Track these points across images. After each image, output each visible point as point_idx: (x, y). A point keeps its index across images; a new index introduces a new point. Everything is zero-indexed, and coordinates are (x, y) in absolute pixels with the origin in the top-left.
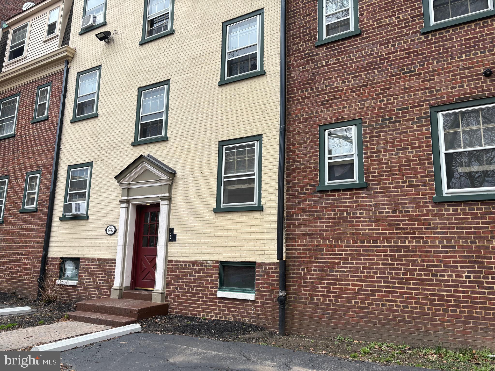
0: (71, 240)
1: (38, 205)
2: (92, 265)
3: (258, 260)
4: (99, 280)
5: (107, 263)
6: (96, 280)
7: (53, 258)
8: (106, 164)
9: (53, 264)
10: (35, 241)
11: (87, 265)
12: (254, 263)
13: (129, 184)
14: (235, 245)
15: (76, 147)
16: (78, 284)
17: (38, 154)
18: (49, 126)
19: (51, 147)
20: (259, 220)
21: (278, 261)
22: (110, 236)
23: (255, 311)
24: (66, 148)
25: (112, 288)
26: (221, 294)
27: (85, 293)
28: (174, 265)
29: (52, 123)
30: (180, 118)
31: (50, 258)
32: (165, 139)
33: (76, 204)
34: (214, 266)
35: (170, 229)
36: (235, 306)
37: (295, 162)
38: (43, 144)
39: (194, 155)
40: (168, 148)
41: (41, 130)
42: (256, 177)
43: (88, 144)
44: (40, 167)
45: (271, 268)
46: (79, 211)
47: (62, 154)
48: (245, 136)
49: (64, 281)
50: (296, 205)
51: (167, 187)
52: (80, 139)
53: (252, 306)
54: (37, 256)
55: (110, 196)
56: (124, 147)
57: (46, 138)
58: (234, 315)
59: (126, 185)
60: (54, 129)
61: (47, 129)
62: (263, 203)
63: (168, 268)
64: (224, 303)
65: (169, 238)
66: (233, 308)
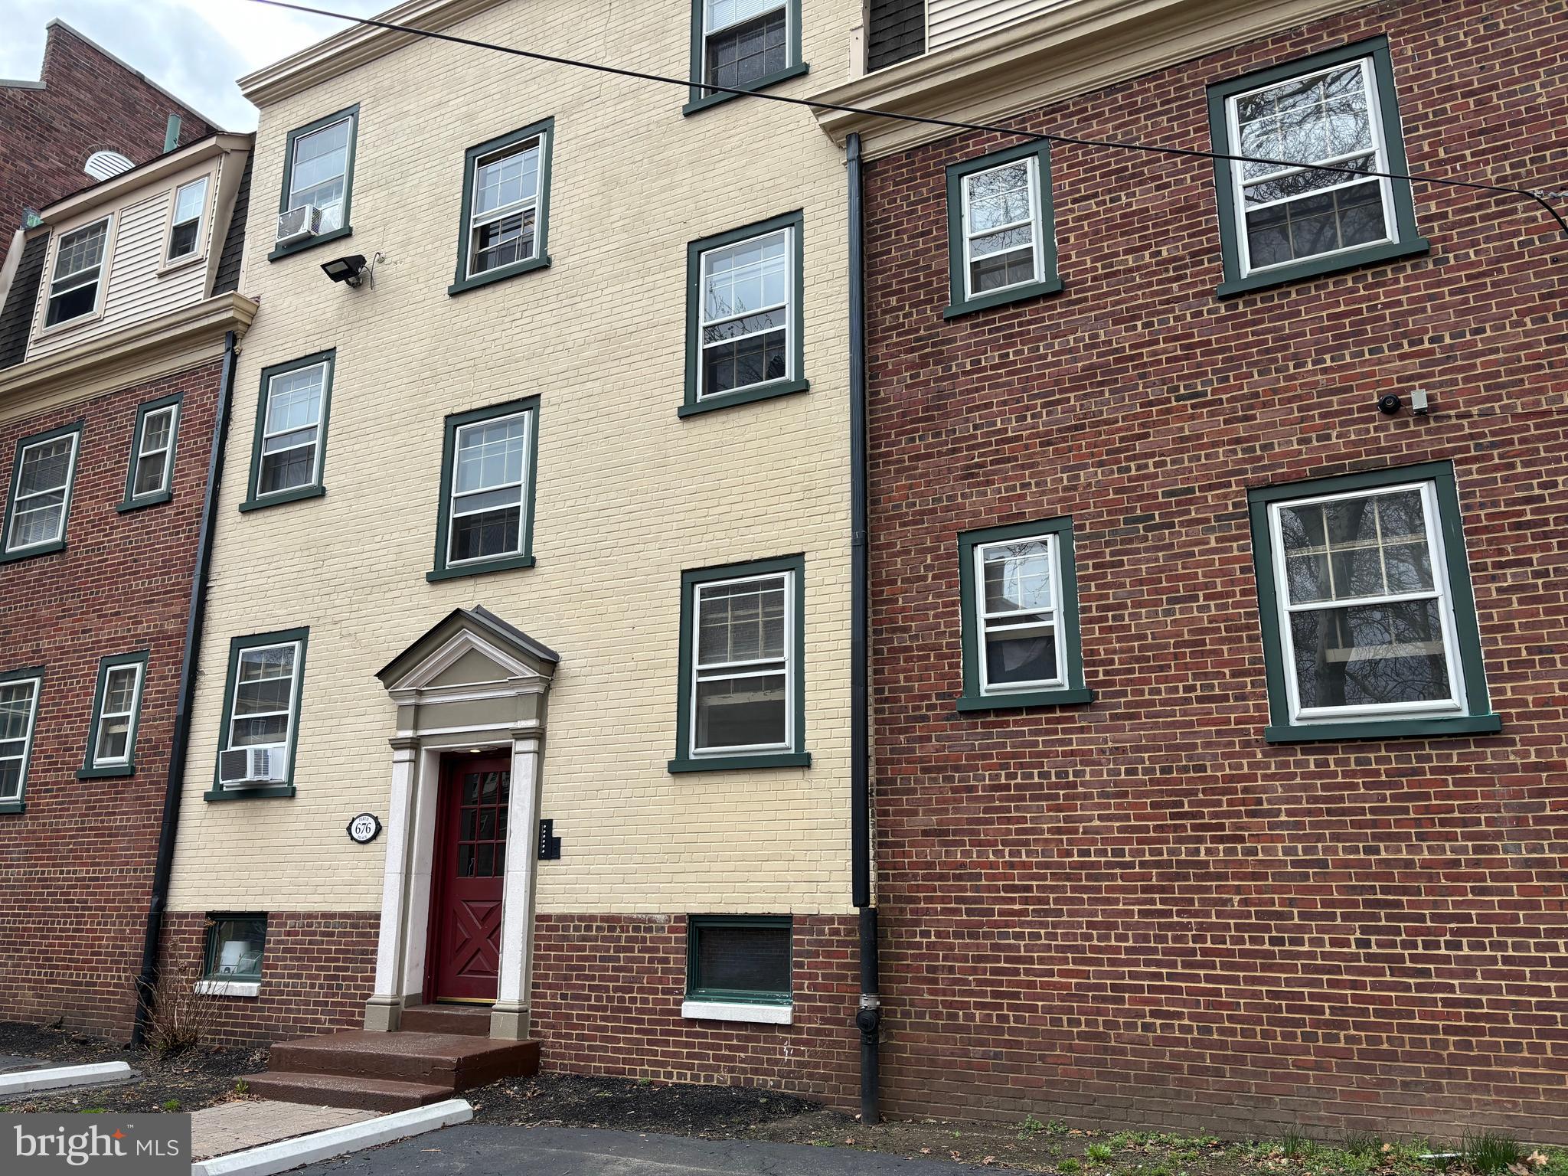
0: (239, 859)
1: (137, 756)
2: (304, 933)
3: (799, 909)
4: (326, 978)
5: (353, 926)
6: (317, 977)
7: (183, 916)
8: (350, 635)
9: (184, 932)
10: (127, 864)
11: (288, 934)
12: (788, 918)
13: (420, 693)
14: (731, 866)
15: (256, 582)
16: (262, 992)
17: (139, 603)
18: (173, 521)
19: (179, 584)
20: (798, 794)
21: (856, 911)
22: (361, 846)
23: (793, 1055)
24: (227, 587)
25: (370, 1000)
26: (692, 1009)
27: (285, 1019)
28: (556, 929)
29: (183, 513)
30: (569, 503)
31: (172, 915)
32: (528, 563)
33: (257, 753)
34: (671, 930)
35: (543, 822)
36: (735, 1042)
37: (894, 630)
38: (155, 575)
39: (611, 609)
40: (534, 588)
41: (147, 533)
42: (788, 672)
43: (295, 575)
44: (144, 641)
45: (836, 932)
46: (266, 773)
47: (214, 603)
48: (756, 558)
49: (220, 983)
50: (902, 751)
51: (533, 703)
52: (269, 560)
53: (785, 1039)
54: (131, 908)
55: (361, 727)
56: (402, 585)
57: (163, 555)
58: (732, 1070)
59: (410, 696)
60: (190, 530)
61: (168, 528)
62: (809, 747)
63: (538, 938)
64: (704, 1035)
65: (540, 849)
66: (730, 1048)
